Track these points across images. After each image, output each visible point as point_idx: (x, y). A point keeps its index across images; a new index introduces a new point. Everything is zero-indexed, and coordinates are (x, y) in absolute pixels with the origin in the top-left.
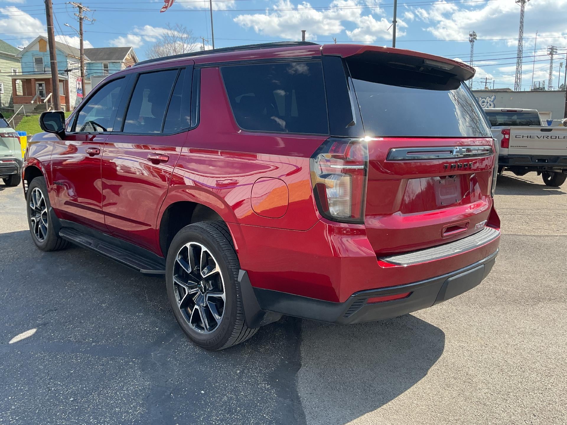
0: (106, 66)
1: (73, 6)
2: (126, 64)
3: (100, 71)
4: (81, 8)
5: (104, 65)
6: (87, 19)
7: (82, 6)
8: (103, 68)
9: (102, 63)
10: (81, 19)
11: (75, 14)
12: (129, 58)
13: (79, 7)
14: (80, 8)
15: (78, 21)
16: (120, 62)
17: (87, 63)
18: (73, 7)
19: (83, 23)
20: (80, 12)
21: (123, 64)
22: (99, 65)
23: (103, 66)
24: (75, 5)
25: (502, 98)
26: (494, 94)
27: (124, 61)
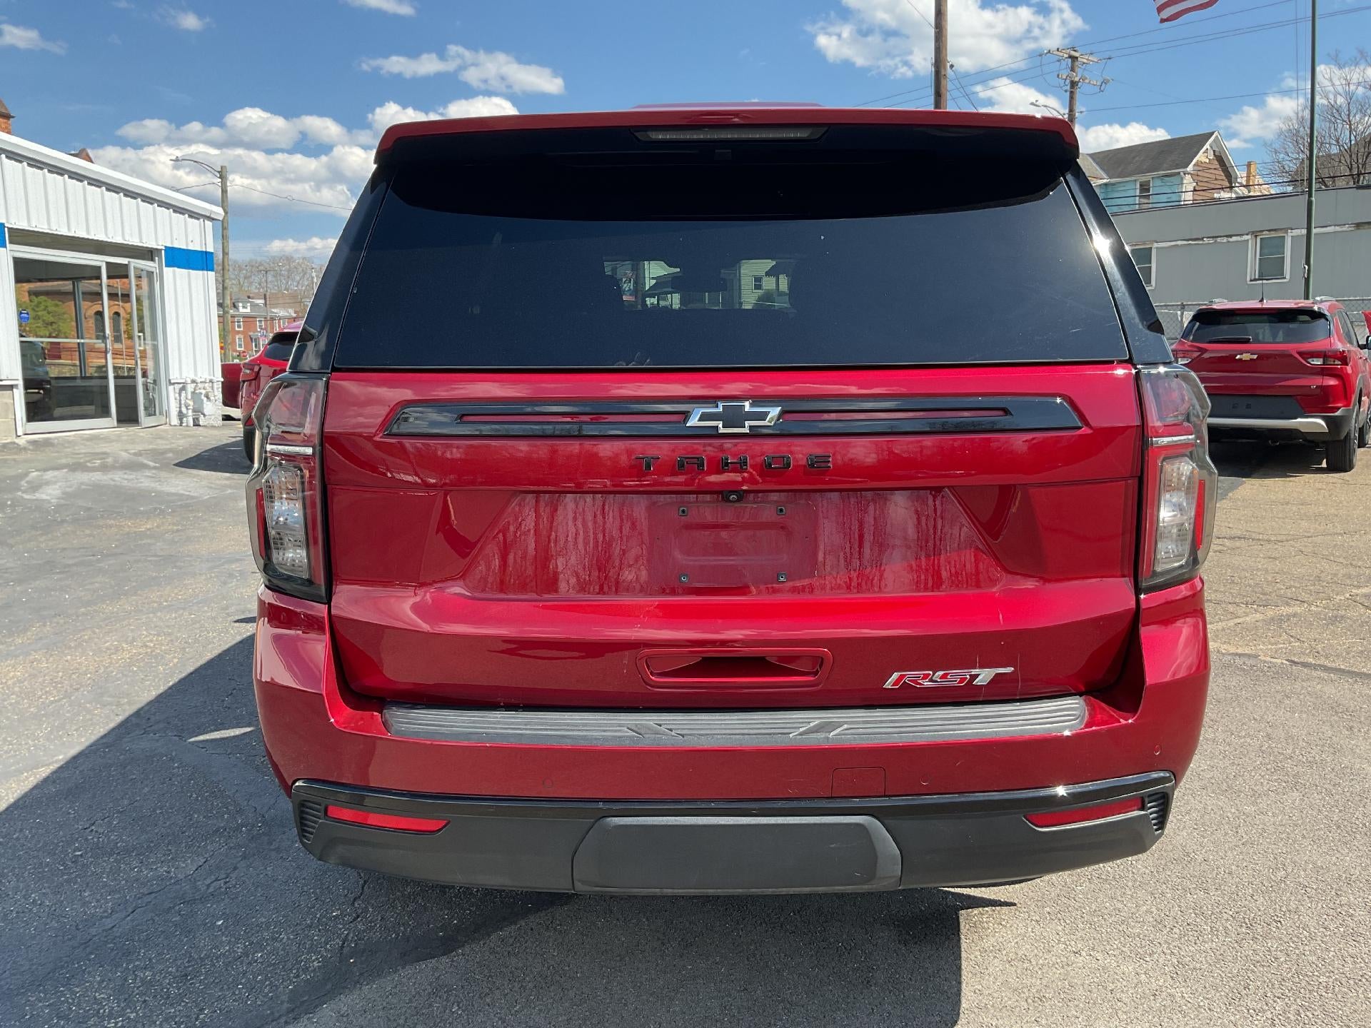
0: (1145, 188)
1: (1057, 58)
2: (1196, 178)
3: (1130, 201)
4: (1077, 58)
5: (1141, 185)
6: (1089, 83)
7: (1076, 54)
8: (1138, 191)
9: (1135, 181)
10: (1073, 84)
11: (1058, 75)
12: (1207, 161)
13: (1070, 57)
14: (1074, 59)
15: (1066, 91)
16: (1179, 173)
17: (1100, 185)
18: (1059, 61)
19: (1078, 92)
20: (1073, 69)
21: (1188, 177)
22: (1131, 186)
23: (1138, 186)
24: (1061, 54)
27: (1190, 168)
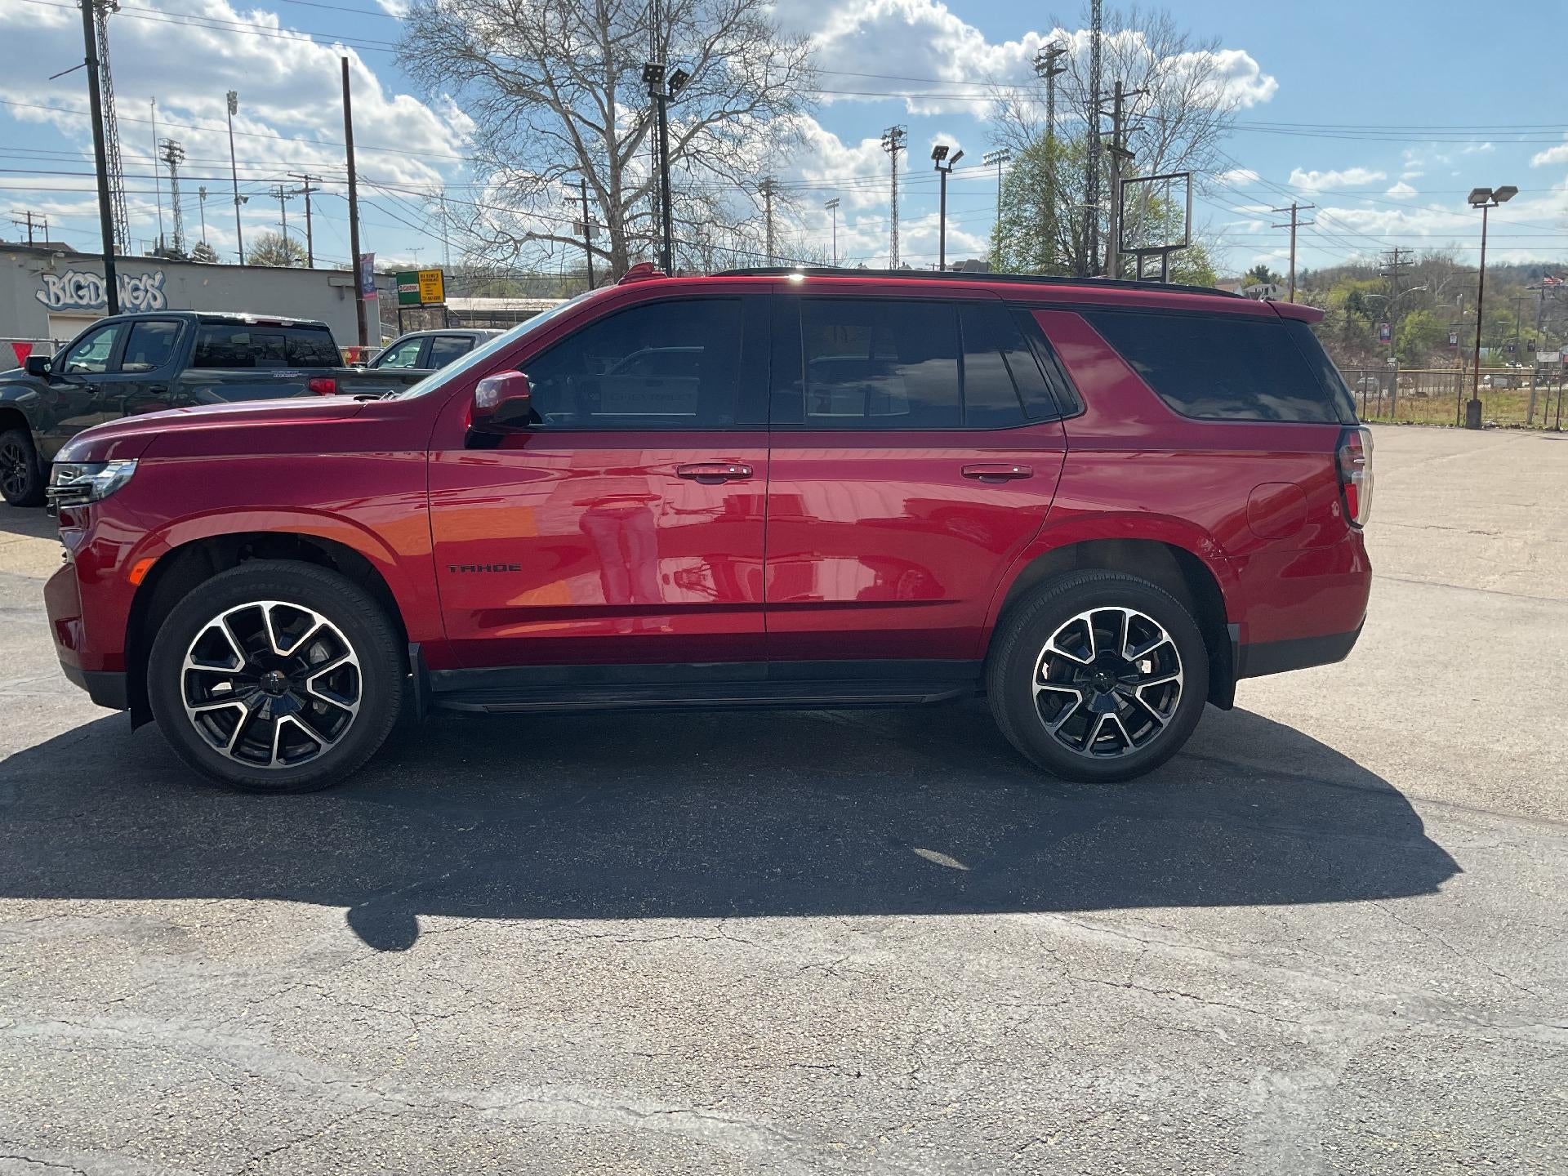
25: (182, 279)
26: (159, 268)
